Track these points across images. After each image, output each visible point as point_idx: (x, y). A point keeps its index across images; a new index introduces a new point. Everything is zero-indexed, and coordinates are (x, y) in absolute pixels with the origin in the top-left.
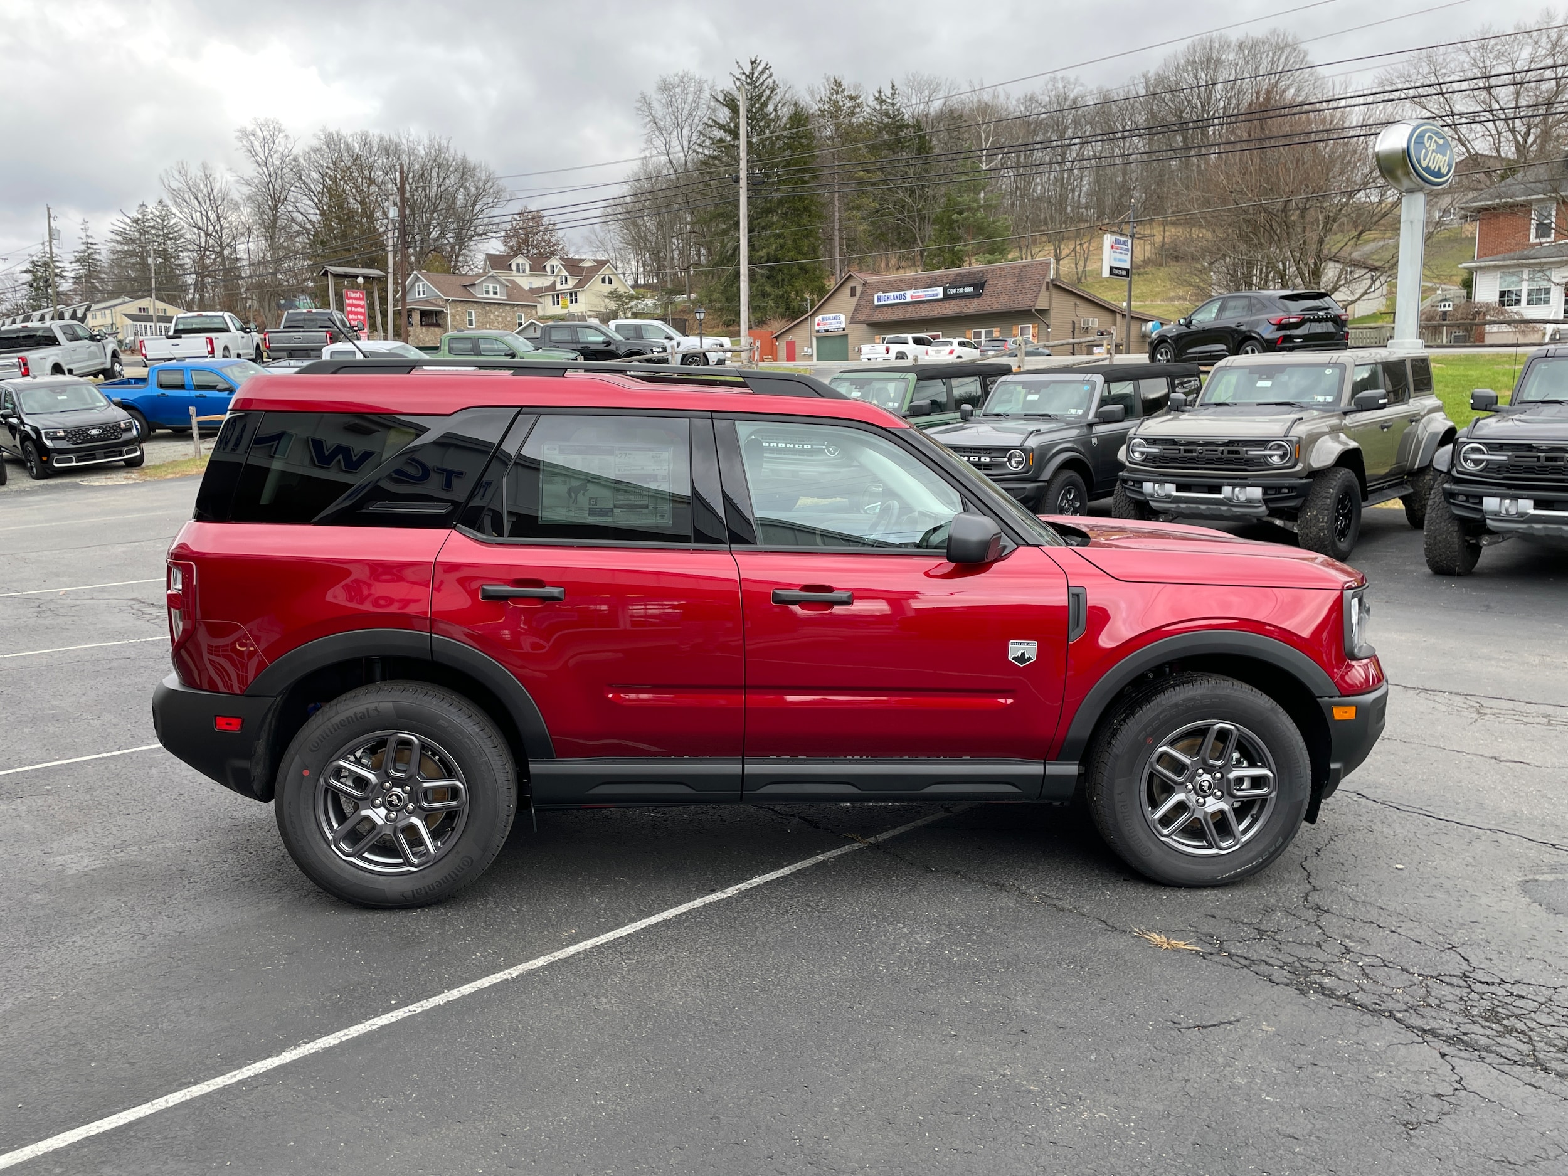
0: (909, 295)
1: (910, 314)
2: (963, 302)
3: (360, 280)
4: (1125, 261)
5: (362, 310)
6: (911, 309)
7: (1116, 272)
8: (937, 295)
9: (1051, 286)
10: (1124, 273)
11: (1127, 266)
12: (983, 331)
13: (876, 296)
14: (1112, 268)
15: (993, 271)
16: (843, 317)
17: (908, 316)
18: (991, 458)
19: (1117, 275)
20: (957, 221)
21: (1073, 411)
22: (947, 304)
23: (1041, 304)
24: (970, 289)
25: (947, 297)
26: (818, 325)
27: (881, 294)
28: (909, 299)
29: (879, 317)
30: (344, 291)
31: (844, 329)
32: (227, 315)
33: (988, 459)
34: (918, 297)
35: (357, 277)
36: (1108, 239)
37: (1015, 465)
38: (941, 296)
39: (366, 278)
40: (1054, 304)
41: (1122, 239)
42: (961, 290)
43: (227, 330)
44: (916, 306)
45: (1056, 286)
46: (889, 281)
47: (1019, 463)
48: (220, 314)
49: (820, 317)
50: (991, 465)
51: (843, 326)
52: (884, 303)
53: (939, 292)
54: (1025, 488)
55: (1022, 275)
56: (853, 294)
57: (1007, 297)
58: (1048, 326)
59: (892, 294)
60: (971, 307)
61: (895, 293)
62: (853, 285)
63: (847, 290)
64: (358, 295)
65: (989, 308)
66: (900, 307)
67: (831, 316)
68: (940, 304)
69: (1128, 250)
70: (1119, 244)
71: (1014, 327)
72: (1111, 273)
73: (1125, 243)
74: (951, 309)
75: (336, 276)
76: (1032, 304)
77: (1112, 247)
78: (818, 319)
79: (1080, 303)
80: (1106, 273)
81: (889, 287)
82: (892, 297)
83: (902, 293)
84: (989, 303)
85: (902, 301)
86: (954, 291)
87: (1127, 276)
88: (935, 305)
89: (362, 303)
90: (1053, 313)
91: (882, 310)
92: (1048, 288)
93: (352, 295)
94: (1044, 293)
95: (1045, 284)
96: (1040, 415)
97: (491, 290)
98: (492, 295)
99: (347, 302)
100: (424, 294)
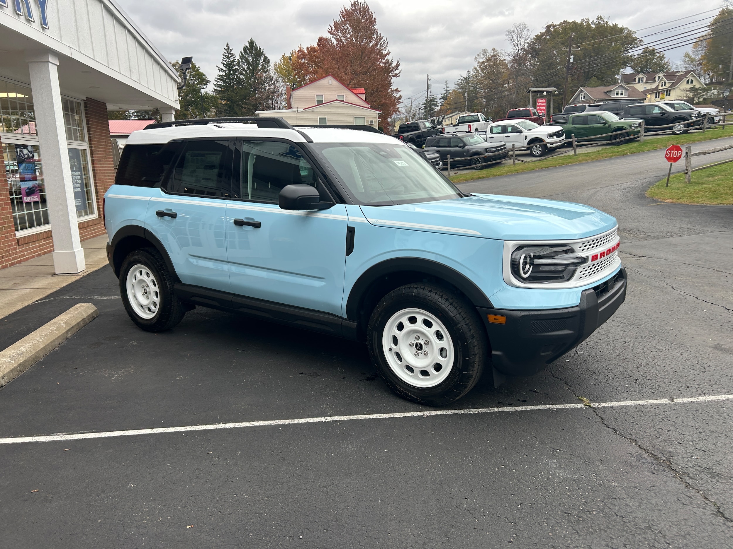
3: (545, 93)
5: (544, 108)
30: (537, 99)
32: (479, 114)
35: (543, 92)
39: (547, 92)
43: (479, 121)
48: (476, 114)
64: (543, 101)
75: (534, 92)
89: (544, 104)
93: (540, 101)
97: (620, 93)
98: (619, 96)
99: (538, 104)
100: (584, 98)
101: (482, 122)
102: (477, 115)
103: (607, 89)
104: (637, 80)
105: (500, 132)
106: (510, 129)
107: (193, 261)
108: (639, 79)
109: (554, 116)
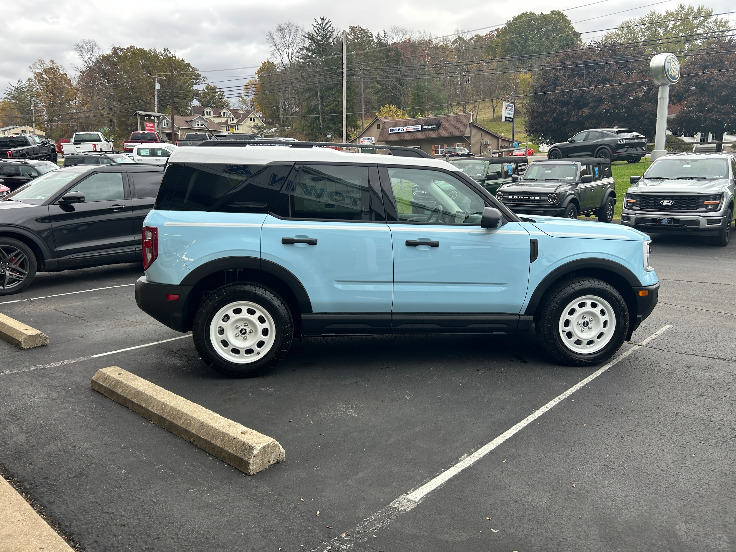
0: (406, 129)
1: (407, 137)
2: (430, 132)
3: (153, 118)
4: (511, 114)
6: (406, 135)
7: (507, 119)
8: (418, 129)
9: (471, 125)
10: (511, 120)
11: (512, 116)
12: (440, 146)
13: (390, 129)
14: (506, 117)
15: (444, 118)
16: (373, 139)
17: (405, 138)
18: (540, 197)
19: (508, 121)
20: (422, 95)
21: (568, 178)
22: (423, 133)
23: (467, 134)
24: (434, 126)
25: (423, 130)
26: (362, 142)
27: (392, 128)
28: (405, 131)
29: (391, 138)
30: (145, 123)
31: (374, 144)
32: (99, 133)
33: (539, 198)
34: (410, 129)
35: (151, 116)
36: (505, 104)
37: (551, 200)
38: (420, 129)
39: (155, 117)
40: (473, 133)
41: (511, 104)
42: (430, 127)
44: (409, 134)
45: (473, 126)
46: (396, 122)
47: (552, 200)
48: (96, 133)
49: (363, 138)
50: (540, 200)
51: (374, 142)
52: (393, 132)
53: (420, 127)
54: (556, 211)
55: (458, 120)
56: (378, 128)
57: (451, 130)
58: (470, 144)
59: (397, 128)
60: (435, 134)
61: (399, 128)
62: (379, 123)
63: (376, 126)
64: (151, 125)
65: (443, 135)
66: (401, 134)
67: (368, 138)
68: (420, 133)
69: (512, 109)
70: (509, 106)
71: (454, 144)
72: (506, 120)
73: (511, 106)
74: (425, 135)
75: (141, 115)
76: (463, 134)
77: (506, 108)
78: (362, 139)
79: (484, 134)
80: (503, 120)
81: (396, 124)
82: (397, 129)
83: (402, 127)
84: (443, 133)
85: (402, 131)
86: (427, 127)
87: (512, 121)
88: (418, 133)
89: (153, 129)
90: (472, 138)
91: (392, 135)
92: (470, 127)
93: (148, 125)
94: (468, 129)
95: (469, 125)
96: (553, 179)
97: (200, 124)
98: (200, 126)
99: (146, 128)
100: (167, 125)
101: (104, 142)
102: (98, 134)
103: (188, 119)
104: (222, 114)
105: (149, 154)
106: (159, 153)
107: (340, 286)
108: (224, 113)
109: (179, 142)
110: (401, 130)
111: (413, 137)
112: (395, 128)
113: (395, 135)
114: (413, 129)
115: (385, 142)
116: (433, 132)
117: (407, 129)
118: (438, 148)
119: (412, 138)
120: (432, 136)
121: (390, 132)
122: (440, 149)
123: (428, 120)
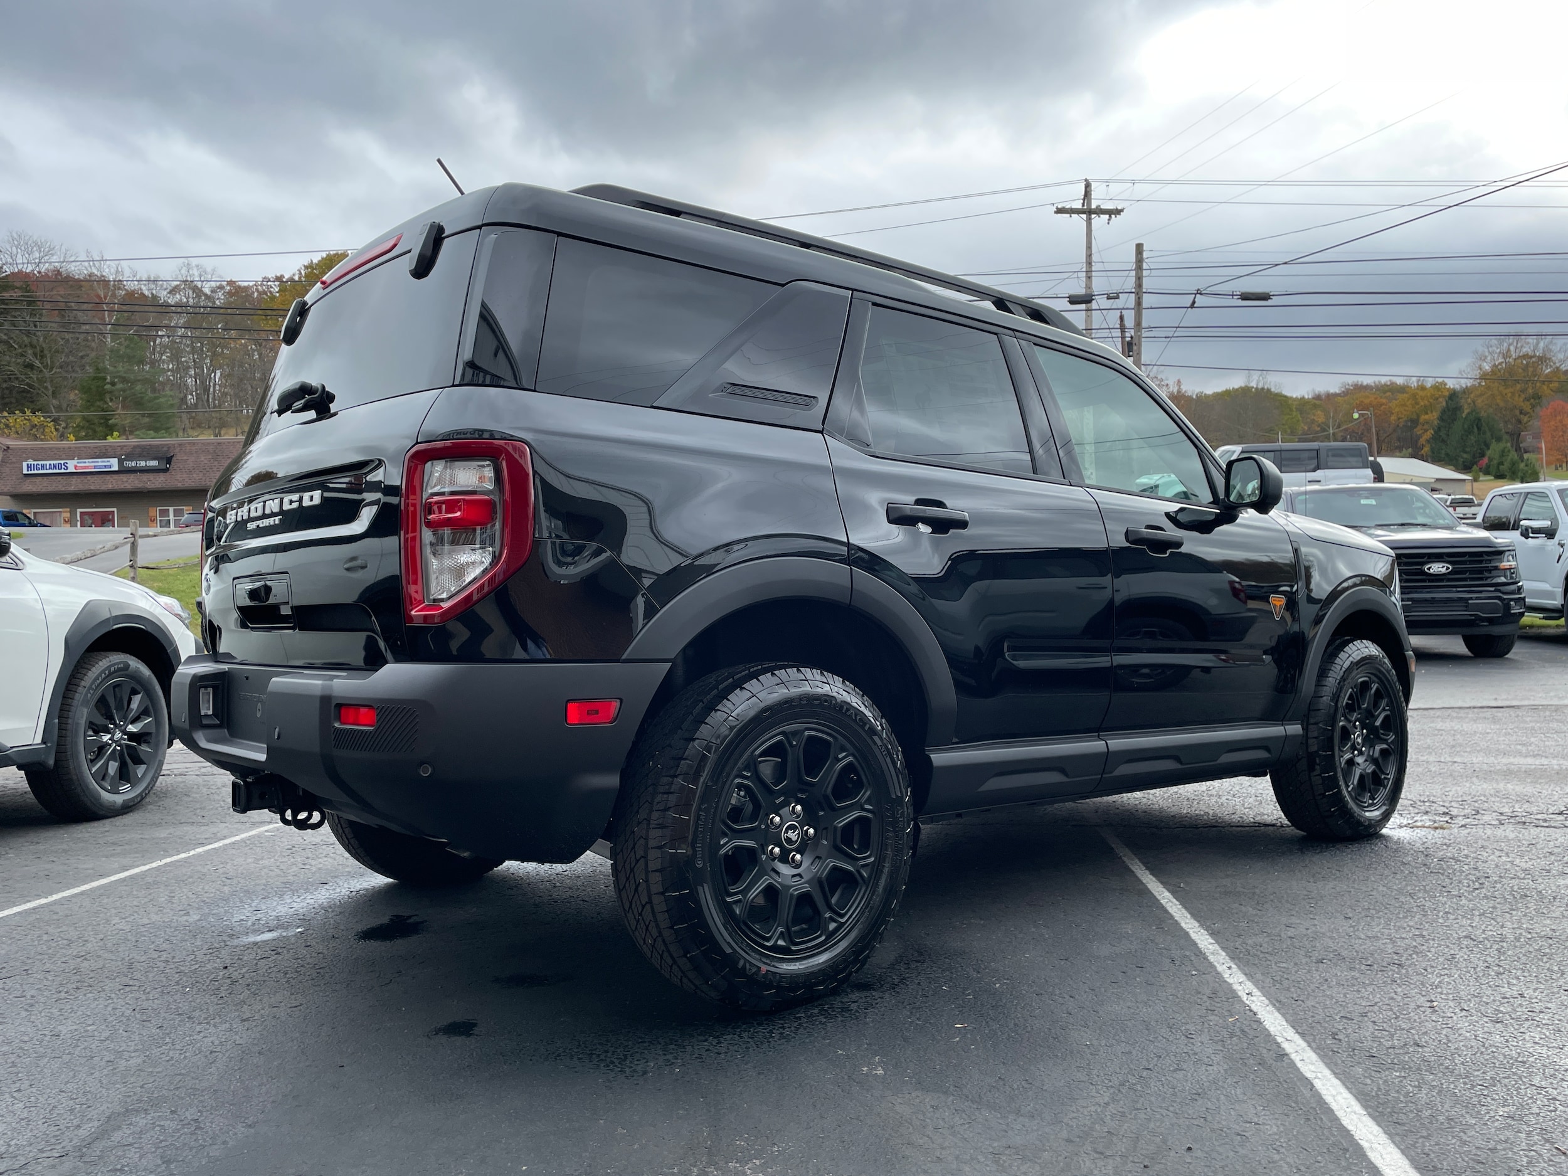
0: (72, 466)
1: (74, 485)
2: (145, 477)
6: (75, 480)
8: (110, 467)
12: (171, 509)
13: (25, 464)
15: (180, 445)
17: (72, 488)
20: (111, 392)
22: (124, 477)
24: (155, 463)
25: (123, 470)
27: (31, 462)
28: (71, 469)
29: (29, 487)
34: (85, 467)
38: (115, 468)
42: (143, 464)
44: (82, 478)
46: (42, 448)
52: (36, 472)
53: (114, 464)
57: (201, 475)
59: (48, 463)
60: (155, 482)
61: (52, 462)
65: (180, 485)
66: (59, 478)
68: (115, 477)
74: (130, 483)
81: (42, 454)
82: (47, 466)
83: (62, 462)
84: (178, 479)
85: (63, 471)
86: (133, 464)
88: (108, 477)
91: (33, 479)
110: (60, 466)
111: (95, 485)
112: (40, 463)
113: (40, 478)
114: (95, 467)
115: (11, 496)
116: (151, 476)
117: (76, 467)
118: (164, 513)
119: (92, 488)
120: (150, 486)
121: (25, 472)
122: (171, 517)
123: (135, 447)
